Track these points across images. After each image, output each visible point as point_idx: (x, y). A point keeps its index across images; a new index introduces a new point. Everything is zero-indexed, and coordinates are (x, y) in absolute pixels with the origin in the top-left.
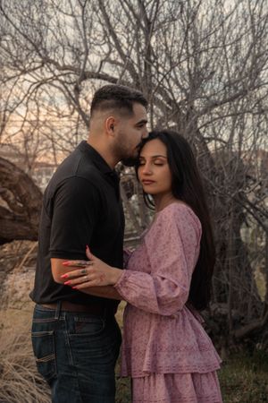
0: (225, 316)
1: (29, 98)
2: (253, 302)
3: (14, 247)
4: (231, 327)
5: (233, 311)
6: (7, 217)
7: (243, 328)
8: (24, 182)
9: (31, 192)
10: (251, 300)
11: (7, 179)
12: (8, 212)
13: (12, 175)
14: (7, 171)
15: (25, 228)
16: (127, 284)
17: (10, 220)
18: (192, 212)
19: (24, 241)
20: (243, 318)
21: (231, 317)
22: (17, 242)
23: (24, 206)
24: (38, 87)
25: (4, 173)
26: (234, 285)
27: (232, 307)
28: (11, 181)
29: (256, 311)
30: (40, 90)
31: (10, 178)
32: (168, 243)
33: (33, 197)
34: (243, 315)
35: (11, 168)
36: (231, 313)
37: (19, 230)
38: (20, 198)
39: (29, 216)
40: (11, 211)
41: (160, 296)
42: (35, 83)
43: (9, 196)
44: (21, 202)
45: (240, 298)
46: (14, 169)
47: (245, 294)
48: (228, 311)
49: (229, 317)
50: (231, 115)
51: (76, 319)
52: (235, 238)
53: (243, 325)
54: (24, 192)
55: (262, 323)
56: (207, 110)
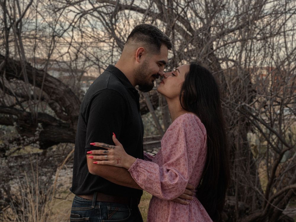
0: (233, 207)
1: (74, 27)
2: (256, 195)
3: (61, 148)
4: (237, 216)
5: (239, 203)
6: (54, 124)
7: (247, 217)
8: (68, 95)
9: (74, 103)
10: (255, 194)
11: (54, 93)
12: (55, 120)
13: (58, 90)
14: (54, 86)
15: (69, 133)
16: (138, 169)
17: (56, 126)
18: (199, 121)
19: (69, 144)
20: (247, 209)
21: (238, 207)
22: (63, 144)
23: (68, 115)
24: (81, 17)
25: (52, 88)
26: (241, 181)
27: (239, 199)
28: (57, 94)
29: (259, 203)
30: (83, 19)
31: (57, 92)
32: (176, 143)
33: (75, 108)
34: (247, 206)
35: (58, 83)
36: (237, 204)
37: (64, 135)
38: (65, 108)
39: (72, 123)
40: (58, 119)
41: (163, 181)
42: (78, 14)
43: (56, 107)
44: (66, 112)
45: (246, 192)
46: (60, 85)
47: (250, 189)
48: (235, 202)
49: (236, 207)
50: (240, 41)
51: (109, 208)
52: (242, 142)
53: (248, 214)
54: (68, 103)
55: (264, 213)
56: (221, 35)
